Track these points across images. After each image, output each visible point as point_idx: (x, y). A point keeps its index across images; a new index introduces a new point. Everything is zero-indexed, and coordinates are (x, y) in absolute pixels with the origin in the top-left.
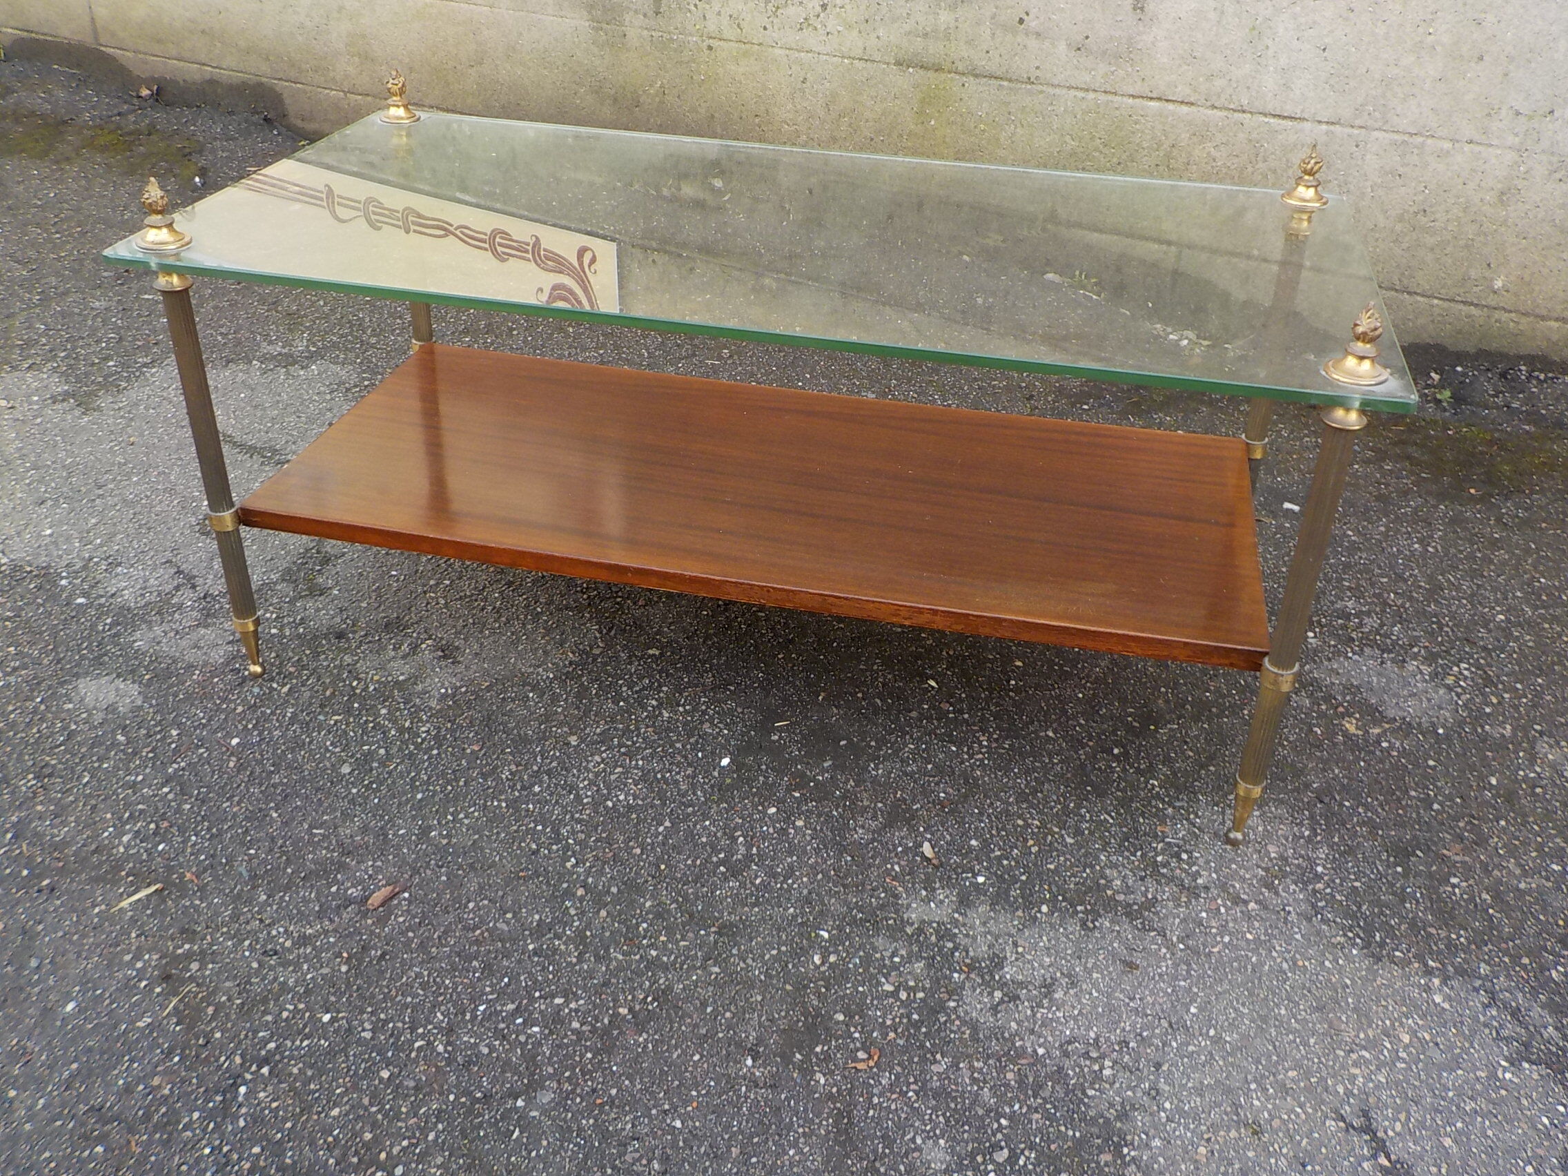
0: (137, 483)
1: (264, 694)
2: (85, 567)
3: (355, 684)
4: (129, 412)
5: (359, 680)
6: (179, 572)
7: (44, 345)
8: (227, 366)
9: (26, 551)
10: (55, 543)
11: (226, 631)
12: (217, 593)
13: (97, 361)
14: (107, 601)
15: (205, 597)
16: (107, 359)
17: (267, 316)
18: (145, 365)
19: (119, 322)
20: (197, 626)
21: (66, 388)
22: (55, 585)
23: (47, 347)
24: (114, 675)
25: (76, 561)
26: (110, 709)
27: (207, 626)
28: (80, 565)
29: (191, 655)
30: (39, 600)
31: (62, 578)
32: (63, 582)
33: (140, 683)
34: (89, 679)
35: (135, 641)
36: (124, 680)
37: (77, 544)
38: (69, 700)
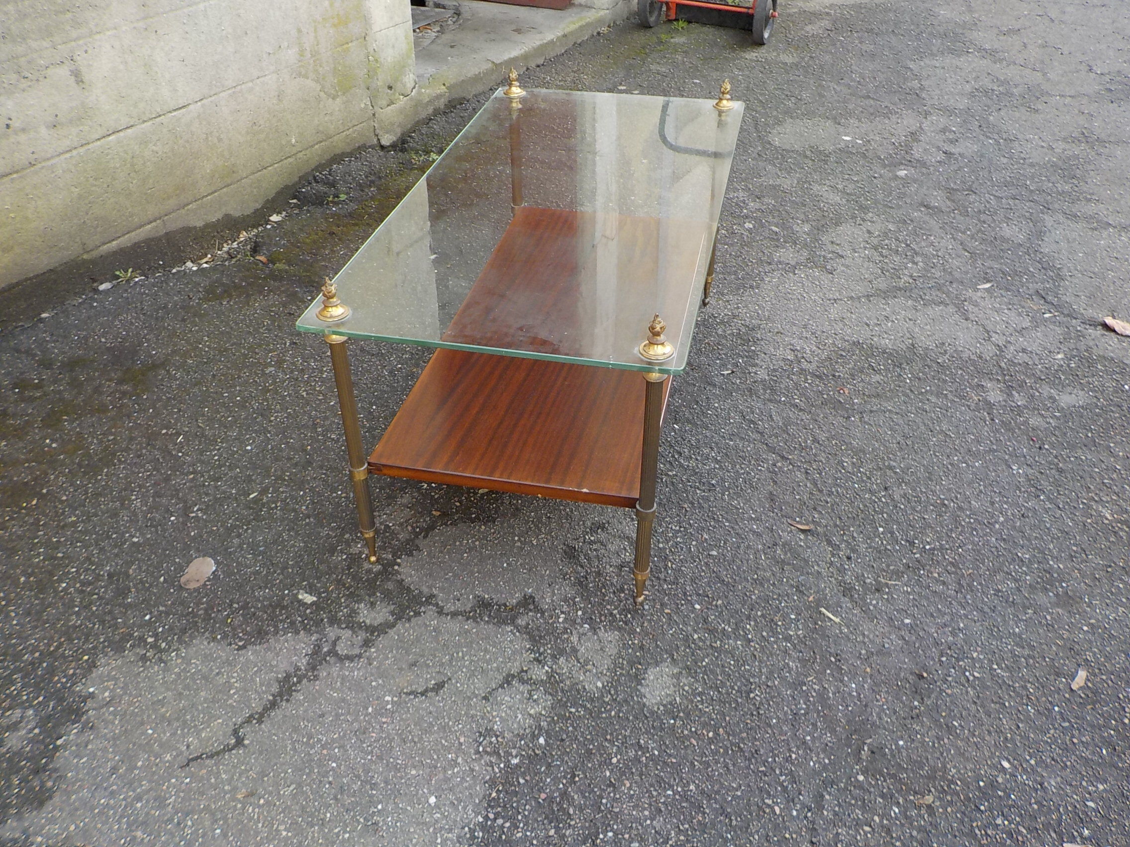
2: (492, 753)
14: (544, 721)
20: (576, 656)
22: (518, 766)
24: (639, 687)
25: (483, 762)
26: (677, 676)
27: (575, 651)
28: (487, 758)
29: (612, 650)
30: (543, 769)
31: (508, 764)
32: (515, 761)
33: (646, 669)
34: (645, 700)
35: (597, 687)
36: (643, 679)
37: (456, 770)
38: (671, 703)
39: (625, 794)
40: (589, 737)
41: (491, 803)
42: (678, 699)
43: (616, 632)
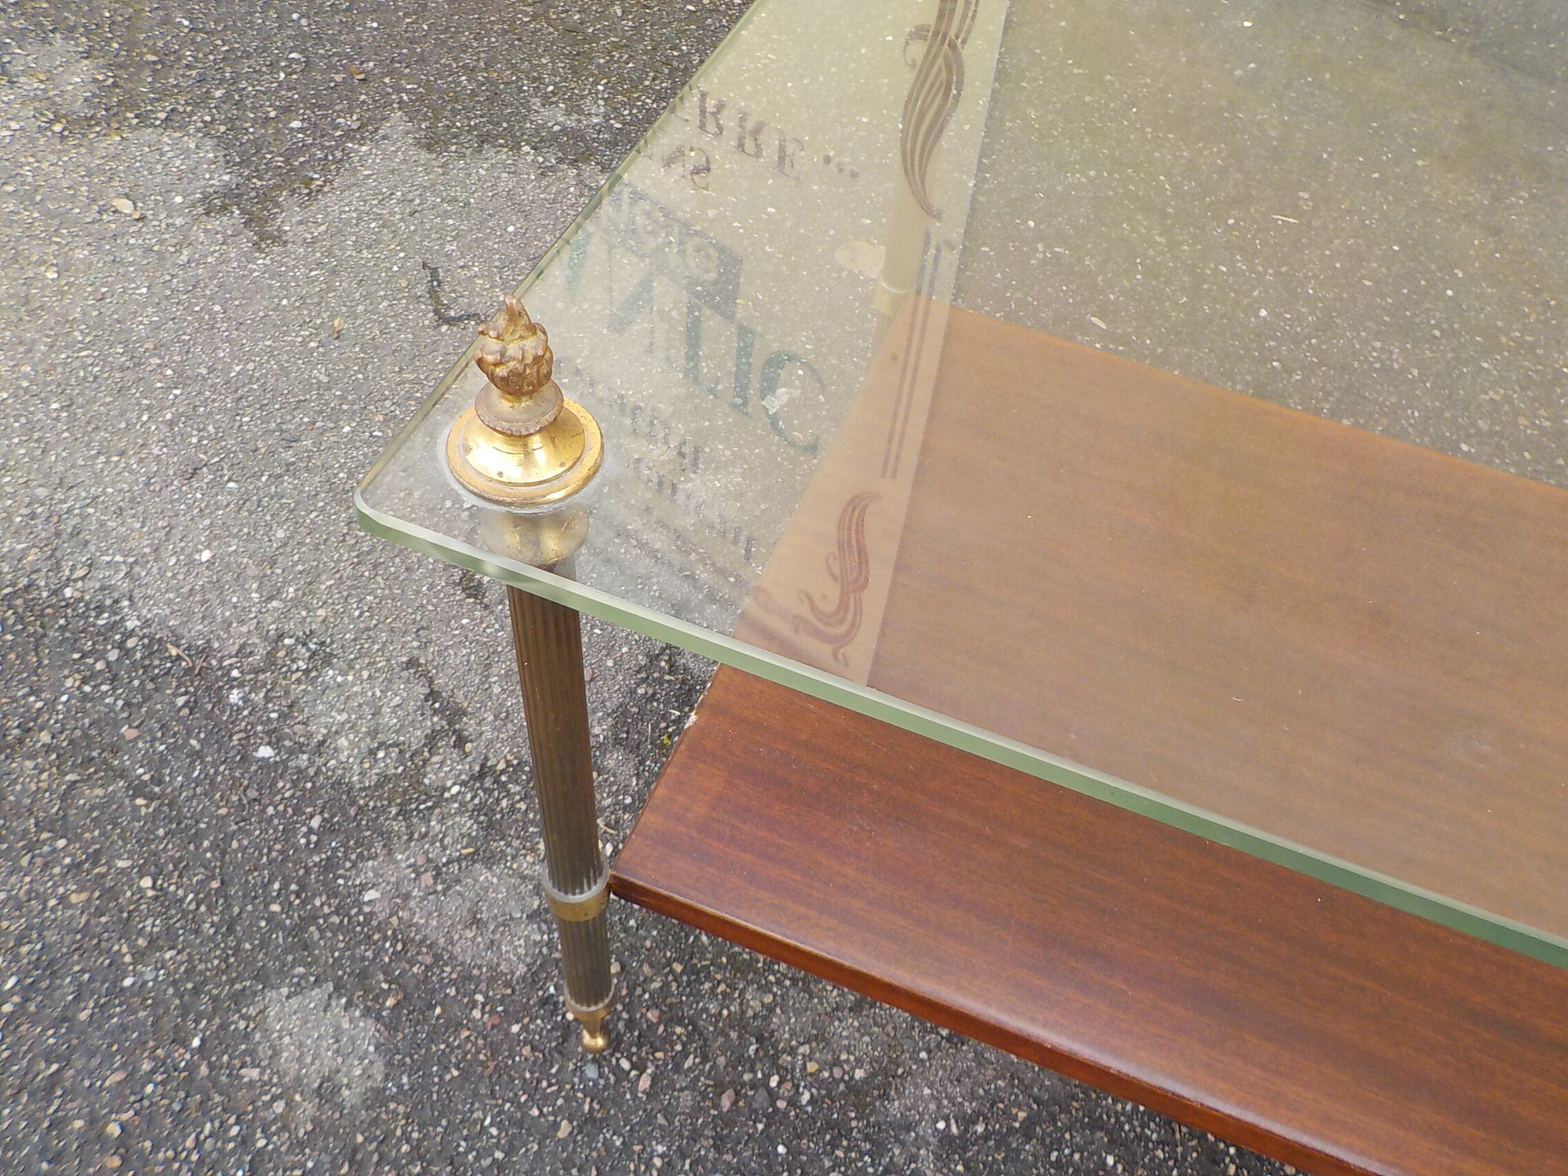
0: (351, 440)
1: (606, 1087)
2: (270, 658)
3: (774, 1082)
4: (330, 254)
5: (779, 1069)
6: (433, 695)
7: (188, 67)
8: (479, 150)
9: (169, 603)
10: (218, 585)
11: (524, 878)
12: (502, 766)
13: (273, 114)
14: (311, 763)
15: (481, 775)
16: (287, 110)
17: (534, 32)
18: (349, 135)
19: (304, 22)
20: (472, 858)
21: (226, 178)
22: (220, 700)
23: (194, 73)
24: (330, 986)
25: (255, 640)
26: (327, 1093)
27: (490, 860)
28: (261, 651)
29: (467, 946)
30: (193, 742)
31: (232, 683)
32: (235, 697)
33: (378, 1018)
34: (285, 991)
35: (363, 888)
36: (349, 1004)
37: (254, 595)
38: (251, 1052)
39: (55, 886)
40: (235, 844)
41: (154, 646)
42: (255, 1073)
43: (522, 969)
